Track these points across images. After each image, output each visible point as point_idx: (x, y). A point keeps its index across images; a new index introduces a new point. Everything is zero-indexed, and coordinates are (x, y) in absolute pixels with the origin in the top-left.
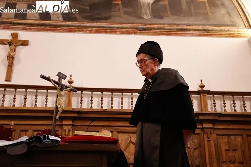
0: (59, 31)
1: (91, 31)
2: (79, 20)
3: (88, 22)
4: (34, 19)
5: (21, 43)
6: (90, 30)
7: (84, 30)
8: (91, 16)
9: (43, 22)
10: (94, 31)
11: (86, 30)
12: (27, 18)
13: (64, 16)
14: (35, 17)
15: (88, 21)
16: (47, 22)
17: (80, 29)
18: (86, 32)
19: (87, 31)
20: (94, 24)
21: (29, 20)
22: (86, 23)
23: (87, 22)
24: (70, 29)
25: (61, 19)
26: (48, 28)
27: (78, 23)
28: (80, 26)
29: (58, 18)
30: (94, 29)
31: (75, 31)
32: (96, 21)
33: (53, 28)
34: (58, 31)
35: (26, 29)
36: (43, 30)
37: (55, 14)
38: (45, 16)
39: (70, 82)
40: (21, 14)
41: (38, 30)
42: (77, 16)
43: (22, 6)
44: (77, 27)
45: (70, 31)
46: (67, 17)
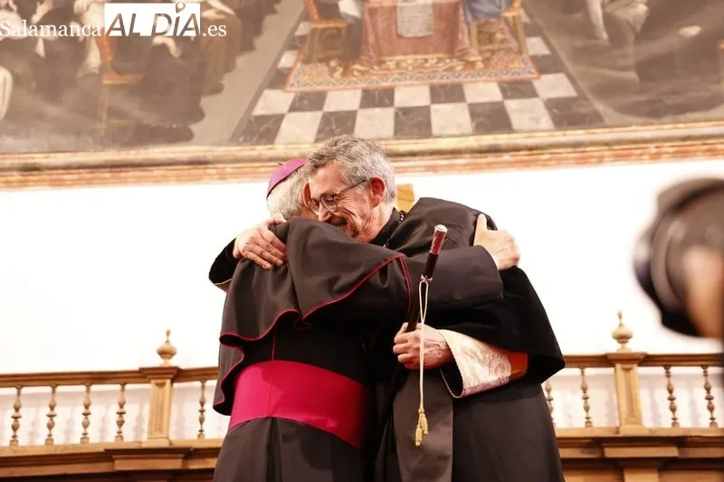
1: (656, 154)
2: (608, 121)
3: (643, 125)
4: (455, 132)
6: (654, 151)
7: (630, 155)
8: (649, 102)
9: (488, 140)
10: (667, 153)
11: (638, 152)
12: (435, 130)
13: (555, 111)
14: (459, 126)
15: (640, 120)
16: (502, 139)
17: (619, 152)
18: (639, 158)
19: (641, 155)
20: (667, 129)
21: (440, 136)
22: (634, 128)
23: (638, 125)
24: (581, 154)
25: (546, 121)
26: (507, 157)
27: (607, 130)
28: (619, 142)
29: (537, 121)
30: (668, 148)
31: (600, 160)
32: (668, 119)
33: (522, 155)
34: (544, 165)
35: (434, 169)
36: (490, 166)
37: (522, 111)
38: (490, 118)
39: (622, 338)
40: (413, 122)
41: (476, 168)
42: (600, 107)
43: (412, 95)
44: (607, 144)
45: (583, 161)
46: (565, 114)
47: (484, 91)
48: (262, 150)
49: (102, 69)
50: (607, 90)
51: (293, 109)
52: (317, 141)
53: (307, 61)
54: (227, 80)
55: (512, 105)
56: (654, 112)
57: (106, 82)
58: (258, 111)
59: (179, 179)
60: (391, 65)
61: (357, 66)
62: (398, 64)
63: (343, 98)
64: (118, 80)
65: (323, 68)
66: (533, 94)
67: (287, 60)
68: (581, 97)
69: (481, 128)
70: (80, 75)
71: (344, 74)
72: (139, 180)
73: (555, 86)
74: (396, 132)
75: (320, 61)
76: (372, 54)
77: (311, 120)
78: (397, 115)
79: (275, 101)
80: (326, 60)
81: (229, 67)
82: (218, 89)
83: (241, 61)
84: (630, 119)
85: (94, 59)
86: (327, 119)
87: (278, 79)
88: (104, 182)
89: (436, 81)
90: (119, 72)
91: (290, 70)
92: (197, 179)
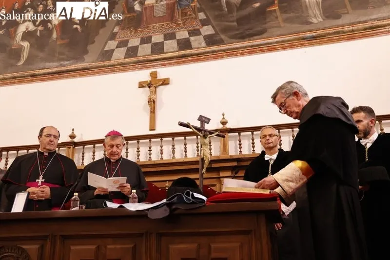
0: (203, 60)
2: (225, 42)
4: (172, 50)
5: (161, 83)
7: (232, 54)
9: (183, 52)
12: (165, 51)
13: (207, 40)
14: (173, 48)
15: (237, 40)
16: (188, 52)
18: (236, 55)
21: (167, 53)
23: (235, 43)
24: (216, 55)
25: (204, 44)
26: (190, 59)
27: (225, 45)
29: (200, 44)
31: (222, 57)
33: (195, 57)
35: (165, 65)
36: (184, 62)
37: (195, 40)
38: (185, 44)
39: (224, 123)
40: (158, 48)
41: (179, 63)
42: (223, 37)
43: (157, 38)
44: (224, 50)
45: (216, 58)
46: (211, 40)
47: (183, 34)
48: (107, 63)
49: (57, 38)
50: (225, 30)
51: (117, 47)
52: (125, 58)
53: (122, 29)
54: (97, 39)
55: (192, 39)
56: (242, 37)
57: (58, 43)
58: (106, 49)
59: (80, 76)
60: (151, 28)
61: (139, 29)
62: (153, 27)
63: (134, 42)
64: (62, 42)
65: (128, 31)
66: (200, 34)
67: (116, 30)
68: (217, 33)
69: (180, 49)
70: (50, 41)
71: (135, 33)
72: (67, 77)
73: (207, 30)
74: (151, 52)
75: (127, 28)
76: (145, 24)
77: (123, 50)
78: (152, 46)
79: (112, 44)
80: (129, 28)
81: (97, 33)
82: (93, 42)
83: (101, 31)
84: (234, 40)
85: (55, 35)
86: (129, 49)
87: (113, 37)
88: (57, 79)
89: (167, 32)
90: (62, 39)
91: (117, 32)
92: (85, 75)
